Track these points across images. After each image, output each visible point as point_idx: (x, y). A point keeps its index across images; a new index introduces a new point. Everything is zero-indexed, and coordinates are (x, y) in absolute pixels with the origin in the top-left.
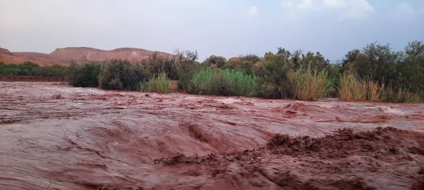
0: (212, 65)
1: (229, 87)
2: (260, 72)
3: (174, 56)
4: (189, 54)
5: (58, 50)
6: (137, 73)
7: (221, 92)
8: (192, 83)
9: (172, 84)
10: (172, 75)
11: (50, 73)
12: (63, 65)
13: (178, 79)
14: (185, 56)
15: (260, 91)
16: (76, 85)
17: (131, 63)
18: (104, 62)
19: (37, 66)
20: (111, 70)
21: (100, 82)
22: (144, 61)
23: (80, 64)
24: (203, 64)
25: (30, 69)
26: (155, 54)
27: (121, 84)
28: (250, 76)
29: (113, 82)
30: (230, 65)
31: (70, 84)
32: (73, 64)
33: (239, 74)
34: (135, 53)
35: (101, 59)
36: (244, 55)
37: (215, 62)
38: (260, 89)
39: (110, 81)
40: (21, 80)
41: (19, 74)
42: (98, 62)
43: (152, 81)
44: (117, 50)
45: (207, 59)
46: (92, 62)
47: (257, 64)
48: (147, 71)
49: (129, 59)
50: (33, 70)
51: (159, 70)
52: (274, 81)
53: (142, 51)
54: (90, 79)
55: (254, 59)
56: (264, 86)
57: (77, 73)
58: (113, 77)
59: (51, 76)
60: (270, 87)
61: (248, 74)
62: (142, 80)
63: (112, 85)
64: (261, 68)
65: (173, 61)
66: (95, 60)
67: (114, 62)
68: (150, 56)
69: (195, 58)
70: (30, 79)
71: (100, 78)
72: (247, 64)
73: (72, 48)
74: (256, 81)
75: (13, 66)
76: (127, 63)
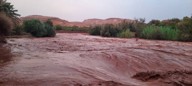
0: (153, 25)
1: (162, 35)
2: (181, 28)
3: (134, 21)
4: (141, 20)
5: (85, 20)
6: (116, 29)
7: (157, 38)
8: (142, 34)
9: (133, 34)
10: (132, 30)
11: (83, 30)
12: (87, 26)
13: (135, 32)
14: (139, 20)
15: (180, 38)
16: (92, 35)
17: (114, 25)
18: (103, 25)
19: (78, 27)
20: (106, 28)
21: (101, 34)
22: (119, 23)
23: (93, 26)
24: (148, 24)
25: (76, 28)
26: (125, 20)
27: (110, 34)
28: (174, 30)
29: (106, 33)
30: (163, 24)
31: (90, 34)
32: (91, 26)
33: (168, 29)
34: (115, 20)
35: (101, 24)
36: (171, 19)
37: (155, 23)
38: (181, 37)
39: (105, 33)
40: (73, 33)
41: (72, 30)
42: (100, 25)
43: (123, 33)
44: (108, 19)
45: (150, 22)
46: (98, 25)
47: (179, 24)
48: (121, 28)
49: (113, 23)
50: (77, 29)
51: (126, 27)
52: (189, 32)
53: (119, 19)
54: (97, 32)
55: (177, 21)
56: (183, 35)
57: (92, 30)
58: (106, 31)
59: (82, 31)
60: (187, 35)
61: (173, 29)
62: (118, 33)
63: (106, 35)
64: (181, 26)
65: (133, 23)
66: (99, 24)
67: (107, 24)
68: (122, 21)
69: (144, 21)
70: (75, 32)
71: (101, 32)
72: (172, 23)
73: (90, 19)
74: (178, 32)
75: (70, 27)
76: (112, 25)
